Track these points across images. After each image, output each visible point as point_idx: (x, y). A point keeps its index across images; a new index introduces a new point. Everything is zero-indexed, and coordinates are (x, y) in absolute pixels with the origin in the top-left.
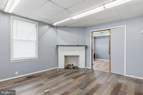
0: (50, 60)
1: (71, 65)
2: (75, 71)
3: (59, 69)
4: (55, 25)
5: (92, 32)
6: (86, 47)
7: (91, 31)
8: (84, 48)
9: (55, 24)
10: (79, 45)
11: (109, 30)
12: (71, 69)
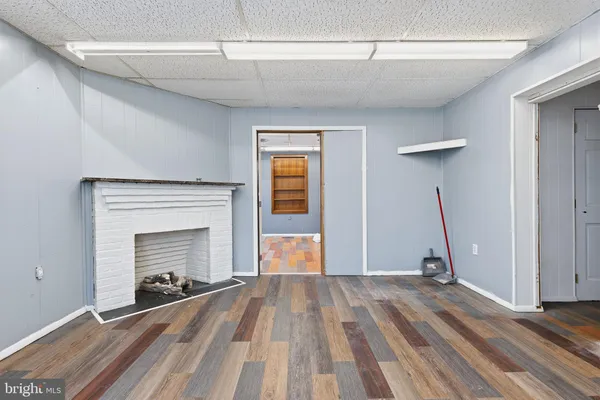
0: (40, 273)
1: (167, 277)
2: (204, 302)
3: (105, 315)
4: (82, 57)
5: (258, 132)
6: (236, 189)
7: (255, 129)
8: (228, 192)
9: (78, 49)
10: (203, 180)
11: (319, 133)
12: (173, 297)
